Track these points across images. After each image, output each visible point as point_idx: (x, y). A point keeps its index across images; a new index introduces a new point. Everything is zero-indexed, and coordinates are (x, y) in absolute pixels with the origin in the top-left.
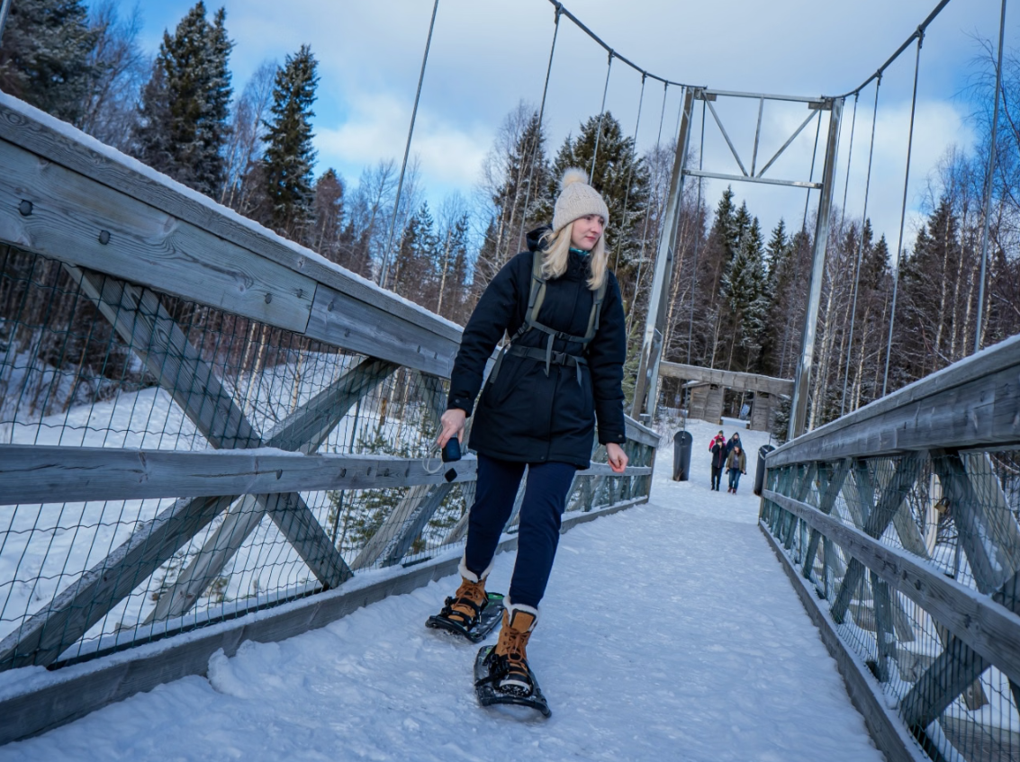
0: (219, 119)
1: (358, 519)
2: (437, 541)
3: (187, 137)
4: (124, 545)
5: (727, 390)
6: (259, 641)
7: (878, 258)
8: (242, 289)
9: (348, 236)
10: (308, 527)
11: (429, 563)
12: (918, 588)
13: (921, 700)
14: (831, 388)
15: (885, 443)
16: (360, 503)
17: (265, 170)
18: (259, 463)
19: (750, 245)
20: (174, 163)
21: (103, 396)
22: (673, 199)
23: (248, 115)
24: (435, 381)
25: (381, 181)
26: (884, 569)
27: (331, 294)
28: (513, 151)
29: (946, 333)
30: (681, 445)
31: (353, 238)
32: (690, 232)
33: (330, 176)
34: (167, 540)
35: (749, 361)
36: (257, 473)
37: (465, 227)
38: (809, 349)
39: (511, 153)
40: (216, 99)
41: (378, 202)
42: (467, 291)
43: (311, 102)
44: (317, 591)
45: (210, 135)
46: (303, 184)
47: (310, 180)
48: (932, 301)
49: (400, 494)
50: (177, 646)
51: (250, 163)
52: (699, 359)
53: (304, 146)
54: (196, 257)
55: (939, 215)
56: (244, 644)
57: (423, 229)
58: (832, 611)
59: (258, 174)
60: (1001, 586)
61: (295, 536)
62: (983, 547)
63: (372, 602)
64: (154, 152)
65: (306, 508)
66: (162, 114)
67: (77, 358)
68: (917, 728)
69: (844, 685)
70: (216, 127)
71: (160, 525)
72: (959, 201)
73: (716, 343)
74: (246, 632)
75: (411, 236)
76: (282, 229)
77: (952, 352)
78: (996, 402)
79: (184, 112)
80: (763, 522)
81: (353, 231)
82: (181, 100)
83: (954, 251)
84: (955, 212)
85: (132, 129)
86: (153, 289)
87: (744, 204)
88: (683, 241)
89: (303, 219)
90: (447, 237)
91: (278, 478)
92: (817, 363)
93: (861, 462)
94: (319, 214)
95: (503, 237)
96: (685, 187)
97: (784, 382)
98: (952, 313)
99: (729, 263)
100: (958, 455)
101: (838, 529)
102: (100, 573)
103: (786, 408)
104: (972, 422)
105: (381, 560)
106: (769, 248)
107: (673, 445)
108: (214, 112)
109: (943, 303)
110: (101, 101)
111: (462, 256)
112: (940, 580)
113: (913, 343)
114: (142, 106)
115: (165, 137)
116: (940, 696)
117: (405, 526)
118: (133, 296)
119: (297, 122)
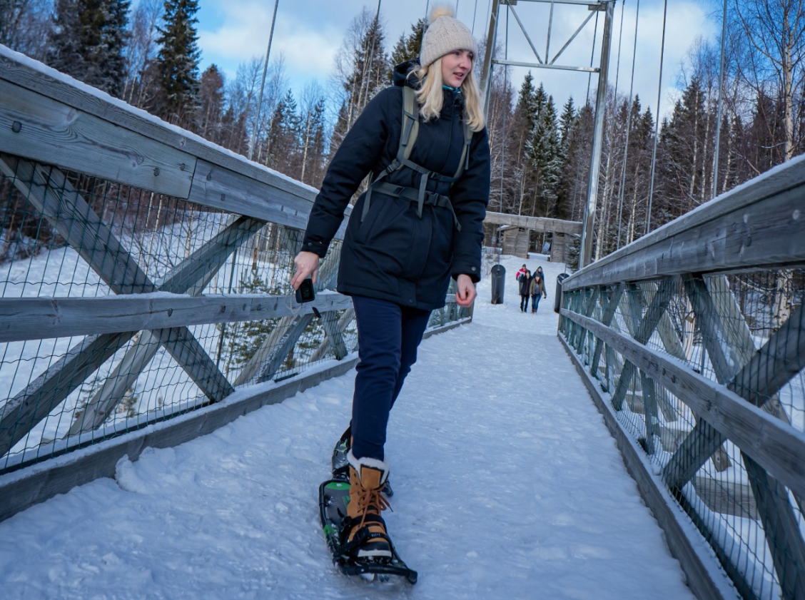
0: (120, 26)
1: (242, 344)
2: (305, 360)
3: (94, 41)
4: (42, 375)
5: (532, 231)
6: (158, 447)
7: (645, 125)
8: (134, 165)
9: (228, 118)
10: (195, 354)
11: (296, 378)
12: (674, 382)
13: (678, 467)
14: (611, 227)
15: (648, 270)
16: (243, 332)
17: (159, 67)
18: (153, 304)
19: (547, 117)
20: (84, 62)
21: (30, 254)
22: (485, 83)
23: (144, 22)
24: (296, 233)
25: (254, 73)
26: (649, 367)
27: (209, 167)
28: (359, 48)
29: (698, 182)
30: (497, 276)
31: (233, 119)
32: (500, 108)
33: (213, 70)
34: (78, 370)
35: (548, 208)
36: (151, 313)
37: (322, 109)
38: (593, 198)
39: (358, 49)
40: (117, 10)
41: (252, 91)
42: (325, 159)
43: (195, 11)
44: (205, 405)
45: (113, 39)
46: (191, 77)
47: (196, 74)
48: (686, 157)
49: (275, 323)
50: (88, 455)
51: (147, 62)
52: (510, 208)
53: (190, 46)
54: (95, 140)
55: (690, 90)
56: (145, 450)
57: (288, 112)
58: (612, 401)
59: (154, 70)
60: (733, 378)
61: (185, 362)
62: (720, 347)
63: (249, 412)
64: (67, 54)
65: (193, 338)
66: (73, 23)
67: (8, 223)
68: (675, 489)
69: (622, 458)
70: (118, 33)
71: (72, 358)
72: (706, 79)
73: (522, 195)
74: (146, 441)
75: (279, 117)
76: (174, 114)
77: (703, 196)
78: (727, 236)
79: (91, 21)
80: (561, 334)
81: (232, 114)
82: (88, 11)
83: (703, 118)
84: (702, 88)
85: (48, 35)
86: (60, 168)
87: (542, 85)
88: (495, 116)
89: (191, 105)
90: (308, 118)
91: (170, 316)
92: (600, 208)
93: (632, 285)
94: (204, 101)
95: (352, 116)
96: (494, 73)
97: (575, 224)
98: (702, 166)
99: (531, 132)
100: (702, 278)
101: (616, 338)
102: (22, 399)
103: (577, 244)
104: (711, 252)
105: (256, 377)
106: (562, 119)
107: (490, 276)
108: (116, 21)
109: (695, 159)
110: (21, 13)
111: (320, 132)
112: (689, 375)
113: (672, 191)
114: (56, 17)
115: (76, 42)
116: (691, 464)
117: (276, 349)
118: (43, 173)
119: (184, 28)
